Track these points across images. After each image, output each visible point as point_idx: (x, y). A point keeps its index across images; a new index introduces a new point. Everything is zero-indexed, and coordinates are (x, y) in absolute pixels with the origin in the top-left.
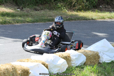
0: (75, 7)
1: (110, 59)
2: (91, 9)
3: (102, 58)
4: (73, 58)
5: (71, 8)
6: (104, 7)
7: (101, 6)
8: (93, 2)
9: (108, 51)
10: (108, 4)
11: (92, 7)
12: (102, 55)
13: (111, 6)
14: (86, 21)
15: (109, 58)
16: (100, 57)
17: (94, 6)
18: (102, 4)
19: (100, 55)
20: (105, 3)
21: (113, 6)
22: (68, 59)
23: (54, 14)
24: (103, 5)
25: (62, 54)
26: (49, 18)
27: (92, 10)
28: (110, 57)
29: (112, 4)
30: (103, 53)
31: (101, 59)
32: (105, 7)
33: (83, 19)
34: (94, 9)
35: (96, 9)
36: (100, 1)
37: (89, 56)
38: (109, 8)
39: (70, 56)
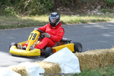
0: (27, 11)
1: (73, 71)
2: (46, 13)
3: (64, 70)
4: (29, 71)
5: (23, 12)
6: (62, 9)
7: (58, 9)
8: (49, 4)
9: (70, 62)
10: (66, 6)
11: (48, 11)
13: (70, 8)
16: (62, 69)
17: (50, 10)
18: (60, 6)
19: (61, 66)
20: (63, 5)
21: (72, 9)
22: (24, 73)
23: (3, 20)
24: (60, 8)
25: (16, 67)
28: (72, 69)
29: (72, 6)
30: (64, 64)
31: (62, 71)
32: (64, 10)
33: (38, 24)
36: (57, 3)
37: (48, 69)
38: (68, 11)
39: (25, 69)
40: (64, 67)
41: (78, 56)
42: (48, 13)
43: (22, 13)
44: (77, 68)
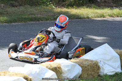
0: (64, 1)
1: (114, 70)
2: (86, 4)
3: (103, 69)
4: (64, 69)
5: (60, 2)
6: (103, 1)
9: (110, 60)
11: (88, 2)
12: (103, 66)
14: (79, 20)
15: (112, 69)
16: (101, 67)
19: (100, 65)
22: (59, 70)
23: (37, 11)
25: (50, 64)
26: (30, 16)
27: (88, 6)
28: (113, 67)
30: (104, 62)
31: (101, 70)
32: (105, 2)
33: (76, 17)
34: (90, 5)
35: (93, 4)
37: (86, 67)
38: (110, 3)
39: (60, 67)
40: (104, 65)
41: (119, 53)
42: (88, 5)
43: (59, 4)
44: (118, 67)
